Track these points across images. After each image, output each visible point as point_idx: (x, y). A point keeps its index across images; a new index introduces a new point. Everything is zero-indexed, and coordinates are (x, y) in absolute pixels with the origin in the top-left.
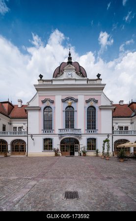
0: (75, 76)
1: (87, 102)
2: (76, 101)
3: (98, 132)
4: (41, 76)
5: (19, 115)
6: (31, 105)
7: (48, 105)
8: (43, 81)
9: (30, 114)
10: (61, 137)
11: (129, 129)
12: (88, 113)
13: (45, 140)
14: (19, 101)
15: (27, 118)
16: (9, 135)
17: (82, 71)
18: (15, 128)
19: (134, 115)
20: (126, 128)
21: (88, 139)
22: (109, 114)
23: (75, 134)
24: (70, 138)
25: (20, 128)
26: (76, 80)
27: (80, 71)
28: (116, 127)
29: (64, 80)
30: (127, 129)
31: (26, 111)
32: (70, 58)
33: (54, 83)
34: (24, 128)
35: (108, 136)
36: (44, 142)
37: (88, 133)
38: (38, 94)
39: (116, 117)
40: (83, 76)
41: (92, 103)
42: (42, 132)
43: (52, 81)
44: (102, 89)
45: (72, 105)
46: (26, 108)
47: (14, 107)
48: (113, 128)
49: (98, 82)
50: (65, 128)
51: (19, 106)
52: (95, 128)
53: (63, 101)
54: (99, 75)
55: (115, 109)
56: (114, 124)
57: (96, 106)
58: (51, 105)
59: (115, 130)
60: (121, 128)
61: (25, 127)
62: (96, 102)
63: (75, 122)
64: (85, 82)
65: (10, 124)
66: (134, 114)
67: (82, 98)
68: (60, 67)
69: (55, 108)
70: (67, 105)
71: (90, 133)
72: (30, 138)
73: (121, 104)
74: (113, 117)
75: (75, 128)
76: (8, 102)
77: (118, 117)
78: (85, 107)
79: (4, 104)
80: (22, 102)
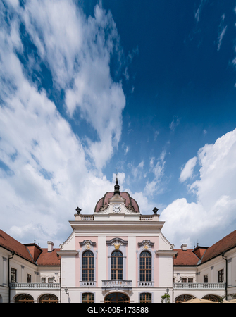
0: (124, 210)
1: (140, 245)
2: (126, 244)
3: (154, 285)
4: (79, 210)
5: (51, 263)
6: (66, 247)
7: (88, 249)
8: (82, 216)
9: (64, 261)
10: (106, 291)
11: (194, 282)
12: (141, 260)
13: (84, 295)
14: (49, 244)
15: (60, 266)
16: (35, 288)
17: (134, 204)
18: (44, 279)
19: (201, 264)
20: (191, 280)
21: (141, 294)
22: (169, 261)
23: (124, 288)
24: (117, 293)
25: (51, 279)
26: (125, 215)
27: (131, 204)
28: (177, 279)
29: (109, 215)
30: (192, 282)
31: (58, 256)
32: (117, 187)
33: (96, 219)
34: (56, 279)
35: (168, 290)
36: (83, 298)
37: (141, 286)
38: (74, 234)
39: (177, 266)
40: (134, 211)
41: (146, 247)
42: (80, 285)
43: (93, 216)
44: (160, 228)
45: (121, 249)
46: (58, 253)
47: (42, 251)
48: (174, 279)
49: (155, 219)
50: (110, 279)
51: (50, 250)
52: (150, 280)
53: (109, 243)
54: (155, 210)
55: (176, 256)
56: (175, 275)
57: (152, 251)
58: (93, 249)
59: (176, 282)
60: (184, 280)
61: (57, 278)
62: (152, 245)
63: (123, 271)
64: (138, 219)
65: (38, 273)
66: (200, 262)
67: (133, 239)
68: (103, 198)
69: (97, 252)
70: (113, 249)
71: (144, 286)
72: (63, 292)
73: (184, 248)
74: (174, 266)
75: (124, 279)
76: (34, 245)
77: (180, 266)
78: (137, 252)
79: (28, 247)
80: (52, 244)
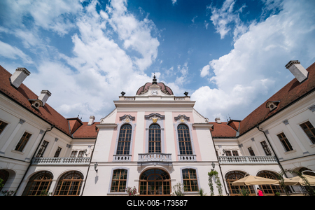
1: (176, 119)
2: (163, 118)
3: (197, 159)
4: (123, 93)
5: (87, 136)
6: (106, 121)
7: (128, 122)
8: (125, 97)
10: (142, 167)
11: (240, 155)
12: (179, 133)
13: (116, 172)
14: (91, 118)
15: (96, 138)
17: (168, 90)
18: (75, 152)
20: (235, 153)
21: (184, 171)
22: (207, 133)
23: (162, 162)
24: (155, 169)
25: (82, 152)
26: (161, 97)
27: (166, 89)
28: (221, 153)
29: (148, 97)
30: (237, 155)
31: (97, 129)
32: (155, 80)
33: (137, 99)
34: (87, 153)
35: (213, 165)
36: (114, 176)
38: (116, 110)
39: (216, 138)
40: (169, 94)
41: (182, 121)
42: (113, 159)
43: (135, 97)
44: (193, 106)
45: (158, 122)
46: (97, 126)
47: (82, 124)
48: (216, 152)
49: (187, 99)
50: (147, 152)
51: (90, 123)
52: (191, 153)
54: (186, 94)
55: (213, 128)
56: (217, 147)
57: (188, 124)
58: (132, 123)
59: (220, 155)
60: (228, 153)
61: (89, 151)
62: (188, 119)
63: (162, 144)
64: (173, 99)
65: (69, 146)
66: (238, 134)
67: (170, 115)
68: (144, 86)
70: (151, 122)
71: (185, 160)
72: (92, 168)
73: (219, 122)
74: (213, 138)
75: (162, 152)
76: (77, 119)
77: (220, 138)
78: (174, 125)
79: (70, 121)
80: (94, 118)
